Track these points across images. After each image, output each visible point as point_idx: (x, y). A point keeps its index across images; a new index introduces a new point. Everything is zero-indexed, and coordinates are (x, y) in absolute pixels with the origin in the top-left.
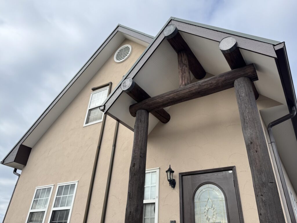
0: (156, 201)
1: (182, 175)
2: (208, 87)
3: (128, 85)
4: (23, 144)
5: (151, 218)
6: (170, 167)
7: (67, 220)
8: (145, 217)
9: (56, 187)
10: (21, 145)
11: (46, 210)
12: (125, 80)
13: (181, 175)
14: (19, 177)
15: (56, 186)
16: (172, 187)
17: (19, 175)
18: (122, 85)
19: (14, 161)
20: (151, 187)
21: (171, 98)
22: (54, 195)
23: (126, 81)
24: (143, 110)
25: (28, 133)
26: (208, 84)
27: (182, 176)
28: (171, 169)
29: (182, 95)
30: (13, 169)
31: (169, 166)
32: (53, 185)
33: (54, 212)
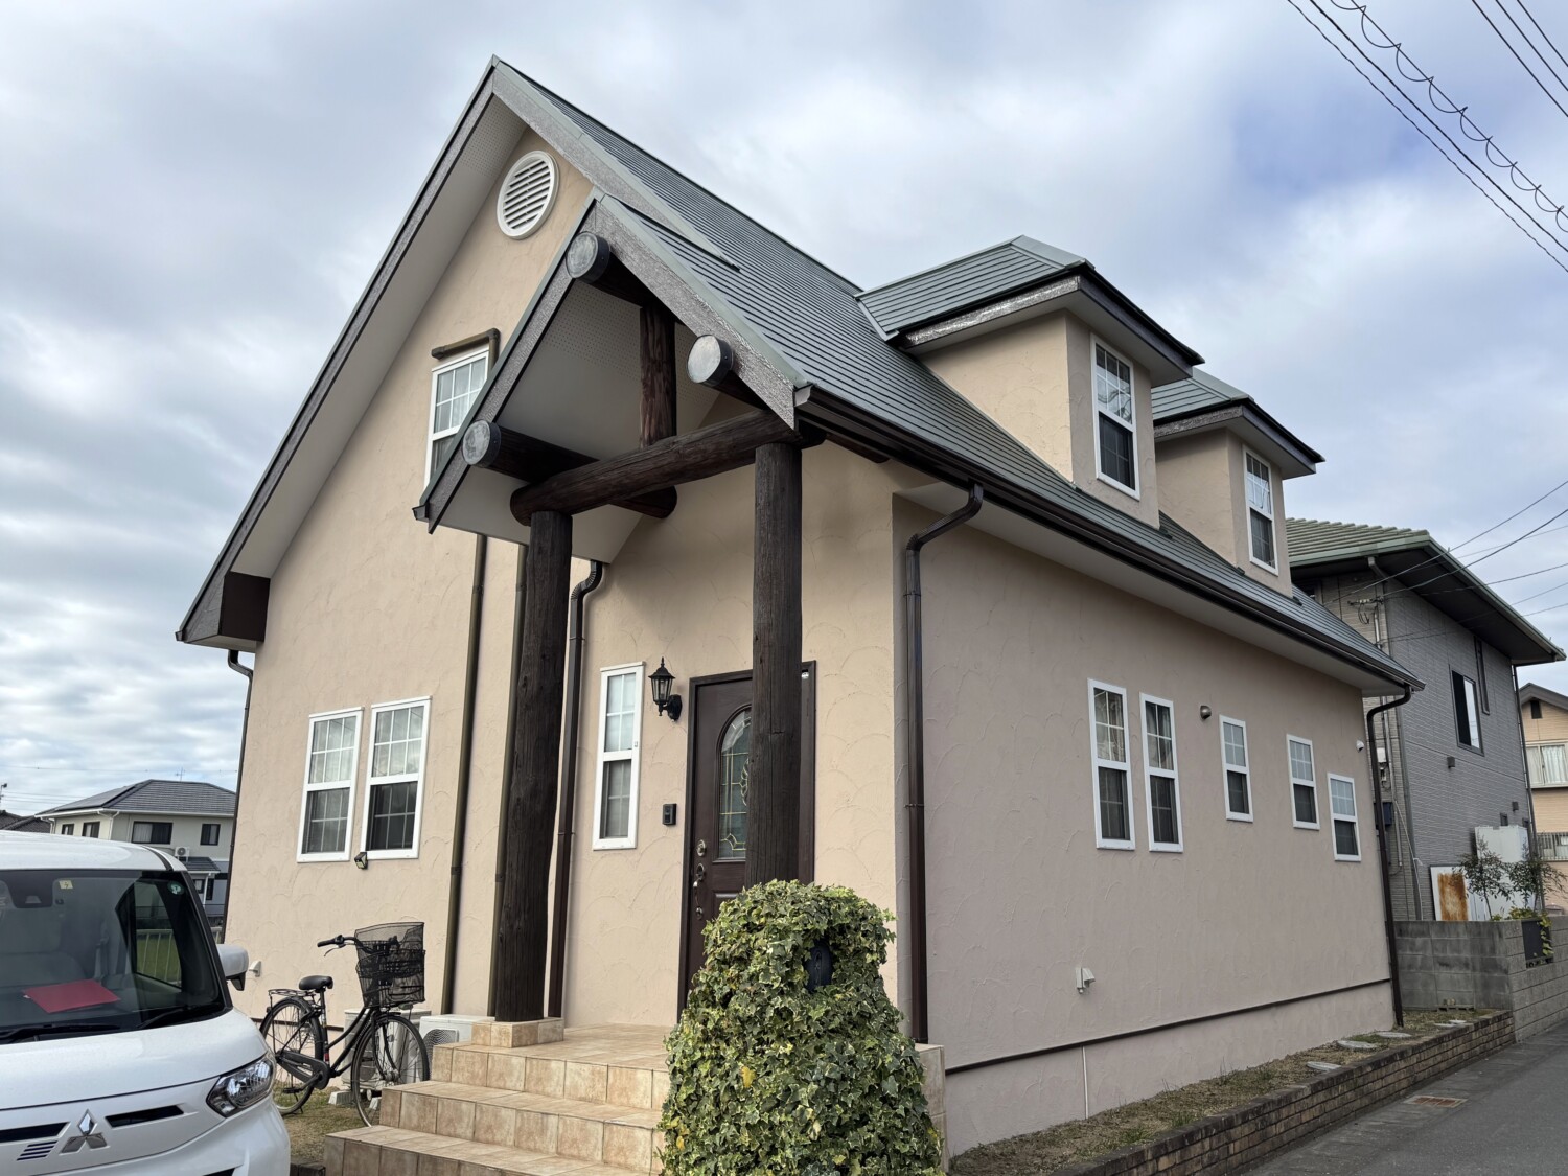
0: (633, 755)
1: (699, 685)
2: (698, 460)
3: (480, 448)
4: (233, 570)
5: (623, 799)
6: (662, 665)
7: (414, 811)
8: (611, 798)
9: (370, 716)
10: (230, 576)
11: (351, 783)
12: (473, 426)
13: (694, 684)
14: (251, 681)
15: (370, 712)
16: (672, 718)
17: (250, 674)
18: (465, 441)
19: (220, 633)
20: (624, 716)
21: (613, 483)
22: (368, 739)
23: (475, 430)
24: (547, 513)
25: (243, 529)
26: (696, 453)
27: (697, 687)
28: (666, 671)
29: (641, 476)
30: (225, 653)
31: (660, 662)
32: (359, 708)
33: (376, 789)
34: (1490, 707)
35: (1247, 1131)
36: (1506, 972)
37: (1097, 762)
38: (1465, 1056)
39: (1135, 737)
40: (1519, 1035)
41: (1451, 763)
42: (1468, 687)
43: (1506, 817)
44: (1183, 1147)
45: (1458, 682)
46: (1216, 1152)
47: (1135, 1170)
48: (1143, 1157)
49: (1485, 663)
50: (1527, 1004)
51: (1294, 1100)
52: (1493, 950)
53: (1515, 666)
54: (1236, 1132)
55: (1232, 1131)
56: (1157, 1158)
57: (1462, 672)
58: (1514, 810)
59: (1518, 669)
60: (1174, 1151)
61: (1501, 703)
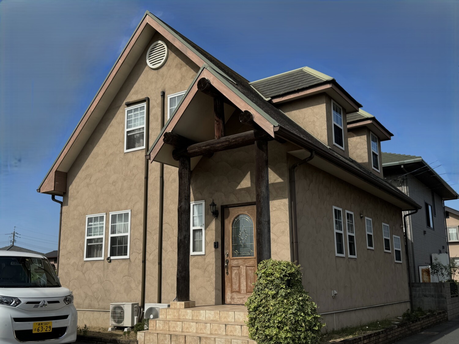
0: (203, 228)
7: (127, 244)
8: (195, 240)
9: (109, 216)
11: (103, 236)
14: (62, 205)
16: (215, 217)
17: (61, 203)
19: (54, 190)
20: (199, 216)
21: (207, 149)
22: (109, 223)
27: (223, 208)
28: (214, 203)
31: (213, 201)
32: (105, 213)
34: (436, 214)
35: (383, 336)
36: (446, 298)
37: (336, 231)
38: (435, 322)
39: (344, 223)
40: (449, 318)
41: (425, 232)
42: (430, 207)
43: (441, 251)
44: (369, 338)
45: (427, 206)
46: (376, 341)
47: (359, 342)
48: (361, 339)
49: (435, 199)
50: (451, 309)
51: (393, 329)
52: (441, 291)
53: (444, 200)
54: (381, 336)
55: (380, 335)
56: (364, 340)
57: (428, 202)
58: (443, 249)
59: (445, 201)
60: (367, 339)
61: (440, 213)
